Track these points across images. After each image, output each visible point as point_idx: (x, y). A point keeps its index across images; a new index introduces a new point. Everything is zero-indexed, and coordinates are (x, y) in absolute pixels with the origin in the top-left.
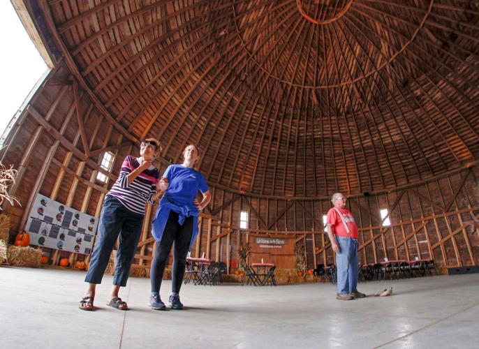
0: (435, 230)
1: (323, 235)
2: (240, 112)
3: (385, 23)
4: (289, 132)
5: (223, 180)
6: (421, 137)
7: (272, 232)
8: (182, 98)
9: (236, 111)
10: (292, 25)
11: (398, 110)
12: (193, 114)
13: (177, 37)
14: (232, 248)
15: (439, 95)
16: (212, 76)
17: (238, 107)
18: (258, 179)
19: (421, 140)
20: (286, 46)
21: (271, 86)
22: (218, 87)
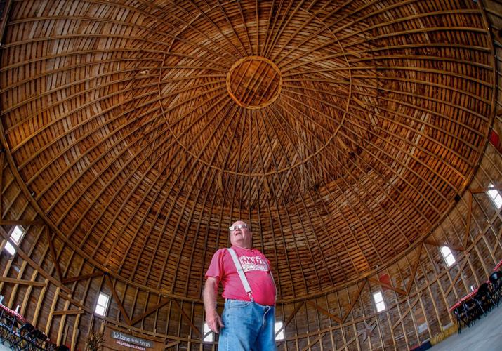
0: (330, 343)
1: (201, 345)
2: (130, 170)
3: (305, 124)
4: (181, 214)
5: (87, 246)
6: (325, 245)
7: (136, 329)
8: (73, 125)
9: (127, 167)
10: (215, 98)
11: (307, 214)
12: (77, 150)
13: (98, 58)
14: (80, 333)
15: (345, 204)
16: (114, 116)
17: (130, 164)
18: (130, 260)
19: (324, 248)
20: (204, 116)
21: (174, 153)
22: (116, 130)
